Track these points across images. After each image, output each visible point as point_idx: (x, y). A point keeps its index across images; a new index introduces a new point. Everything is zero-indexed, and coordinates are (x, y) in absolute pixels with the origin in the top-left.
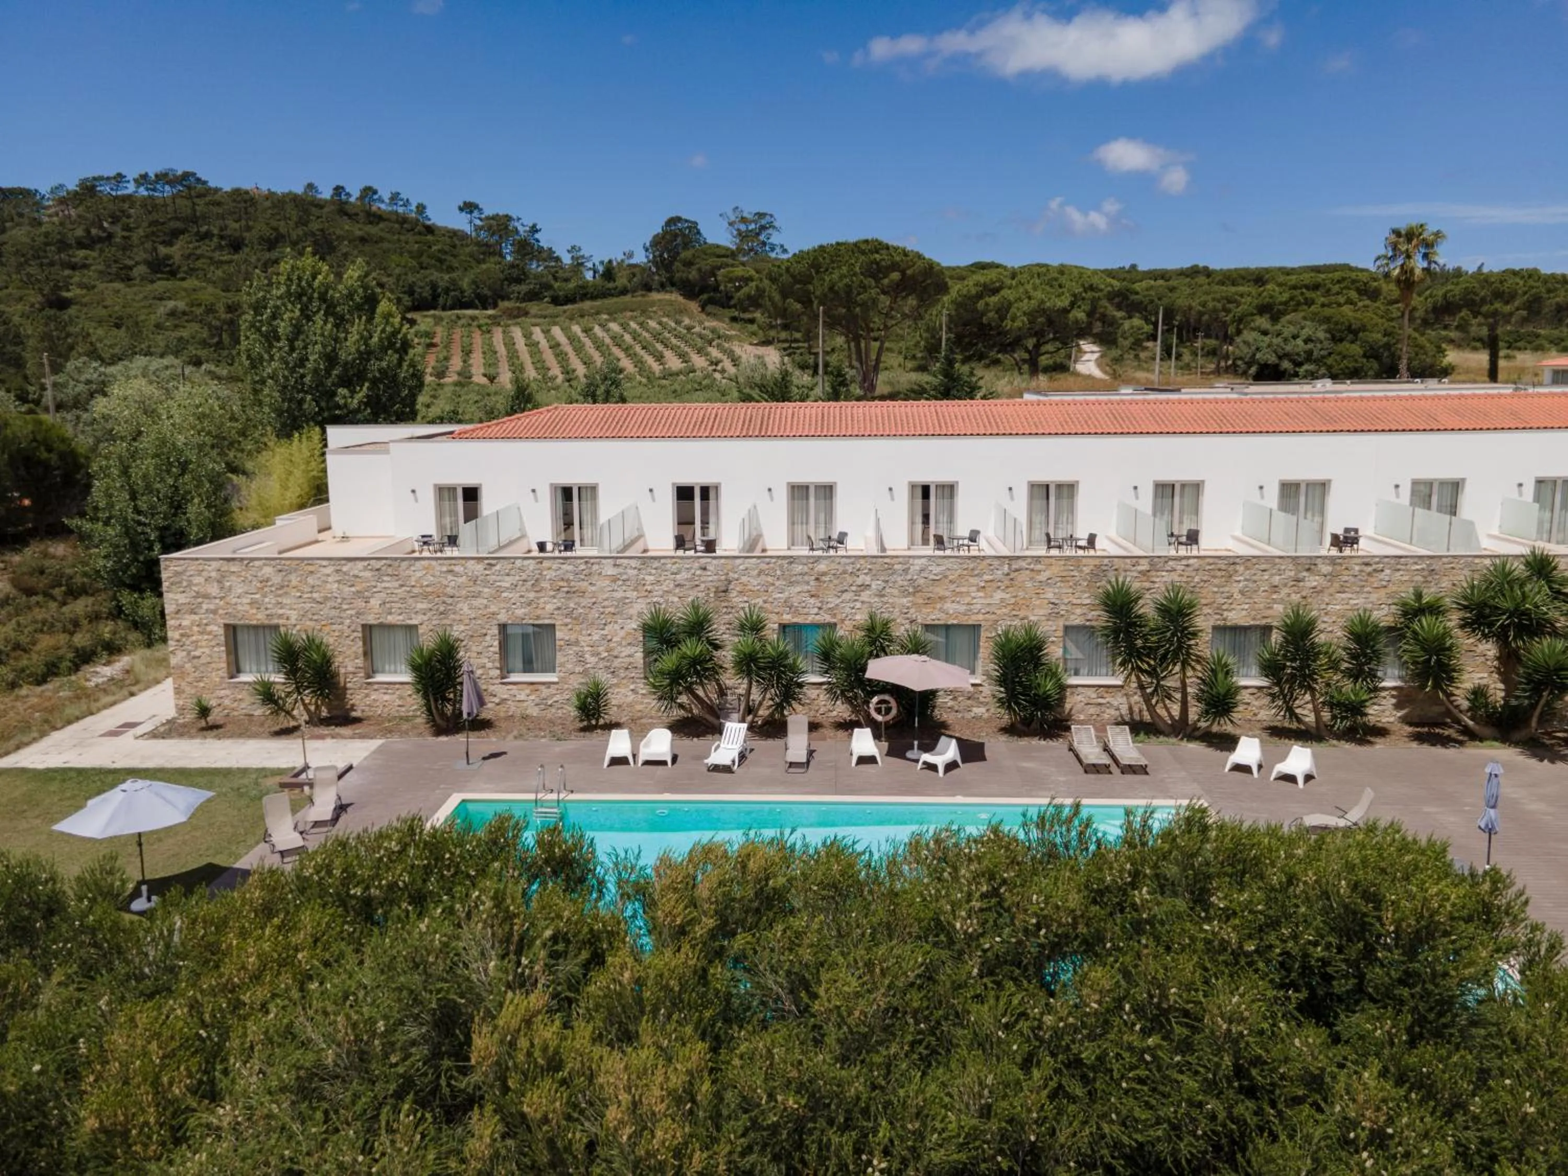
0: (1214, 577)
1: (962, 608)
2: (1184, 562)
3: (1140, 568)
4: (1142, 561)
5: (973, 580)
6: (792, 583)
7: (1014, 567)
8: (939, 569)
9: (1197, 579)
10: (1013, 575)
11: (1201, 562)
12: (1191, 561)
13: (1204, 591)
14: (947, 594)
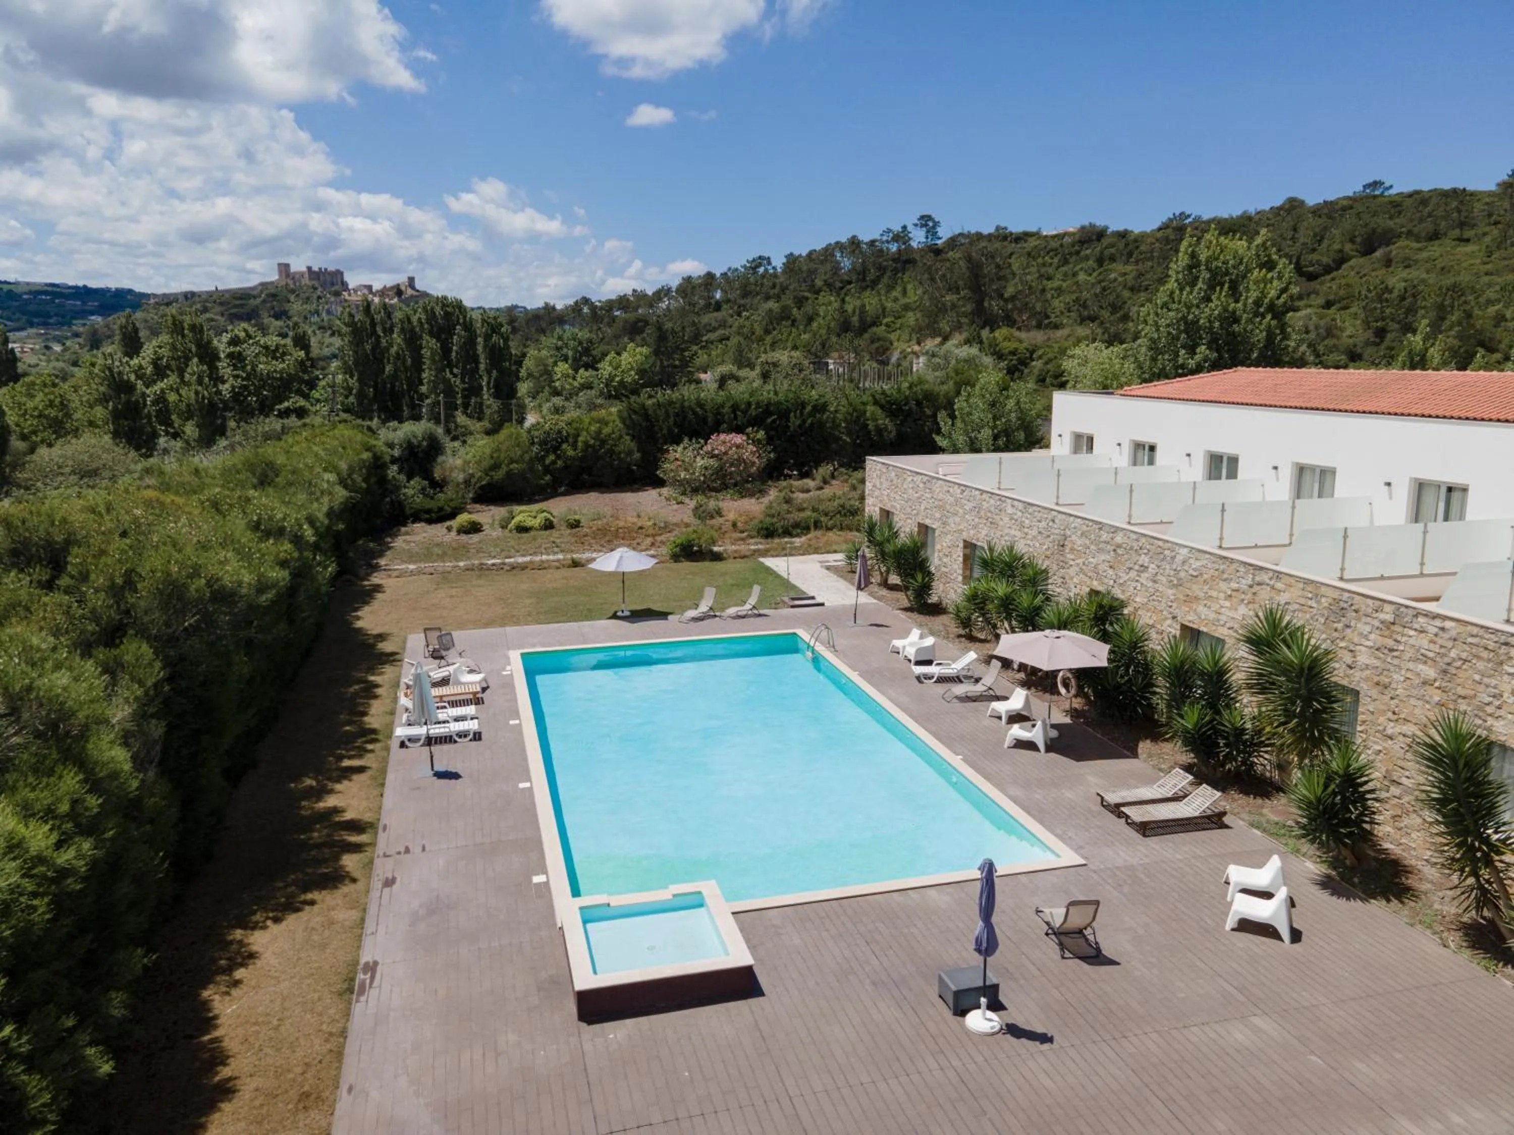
0: (1479, 658)
1: (1212, 616)
2: (1438, 623)
3: (1382, 616)
4: (1388, 608)
5: (1223, 586)
6: (1100, 550)
7: (1257, 579)
8: (1198, 564)
9: (1453, 654)
10: (1256, 588)
11: (1461, 629)
12: (1448, 624)
13: (1461, 674)
14: (1202, 595)
